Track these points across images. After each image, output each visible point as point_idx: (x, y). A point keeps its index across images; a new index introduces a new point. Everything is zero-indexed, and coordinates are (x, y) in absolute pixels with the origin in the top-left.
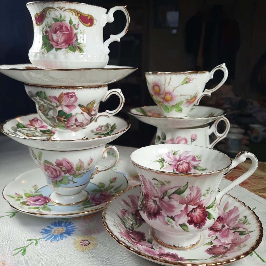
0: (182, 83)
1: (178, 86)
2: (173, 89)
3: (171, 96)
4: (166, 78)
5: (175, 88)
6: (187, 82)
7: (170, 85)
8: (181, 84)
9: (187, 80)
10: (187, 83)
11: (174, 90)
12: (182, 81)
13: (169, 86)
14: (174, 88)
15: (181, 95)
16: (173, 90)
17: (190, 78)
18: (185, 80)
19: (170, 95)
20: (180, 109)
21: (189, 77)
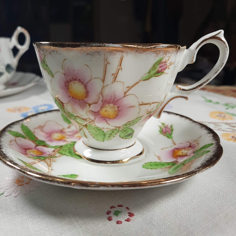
0: (147, 75)
1: (138, 83)
2: (125, 90)
3: (118, 107)
4: (109, 60)
5: (130, 88)
6: (158, 72)
7: (117, 79)
8: (144, 79)
9: (160, 67)
10: (159, 74)
11: (127, 94)
12: (148, 71)
13: (115, 83)
14: (128, 89)
15: (141, 103)
16: (125, 94)
17: (165, 62)
18: (154, 67)
19: (116, 107)
20: (130, 132)
21: (164, 60)
